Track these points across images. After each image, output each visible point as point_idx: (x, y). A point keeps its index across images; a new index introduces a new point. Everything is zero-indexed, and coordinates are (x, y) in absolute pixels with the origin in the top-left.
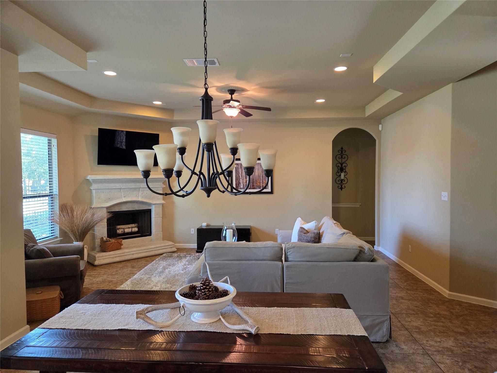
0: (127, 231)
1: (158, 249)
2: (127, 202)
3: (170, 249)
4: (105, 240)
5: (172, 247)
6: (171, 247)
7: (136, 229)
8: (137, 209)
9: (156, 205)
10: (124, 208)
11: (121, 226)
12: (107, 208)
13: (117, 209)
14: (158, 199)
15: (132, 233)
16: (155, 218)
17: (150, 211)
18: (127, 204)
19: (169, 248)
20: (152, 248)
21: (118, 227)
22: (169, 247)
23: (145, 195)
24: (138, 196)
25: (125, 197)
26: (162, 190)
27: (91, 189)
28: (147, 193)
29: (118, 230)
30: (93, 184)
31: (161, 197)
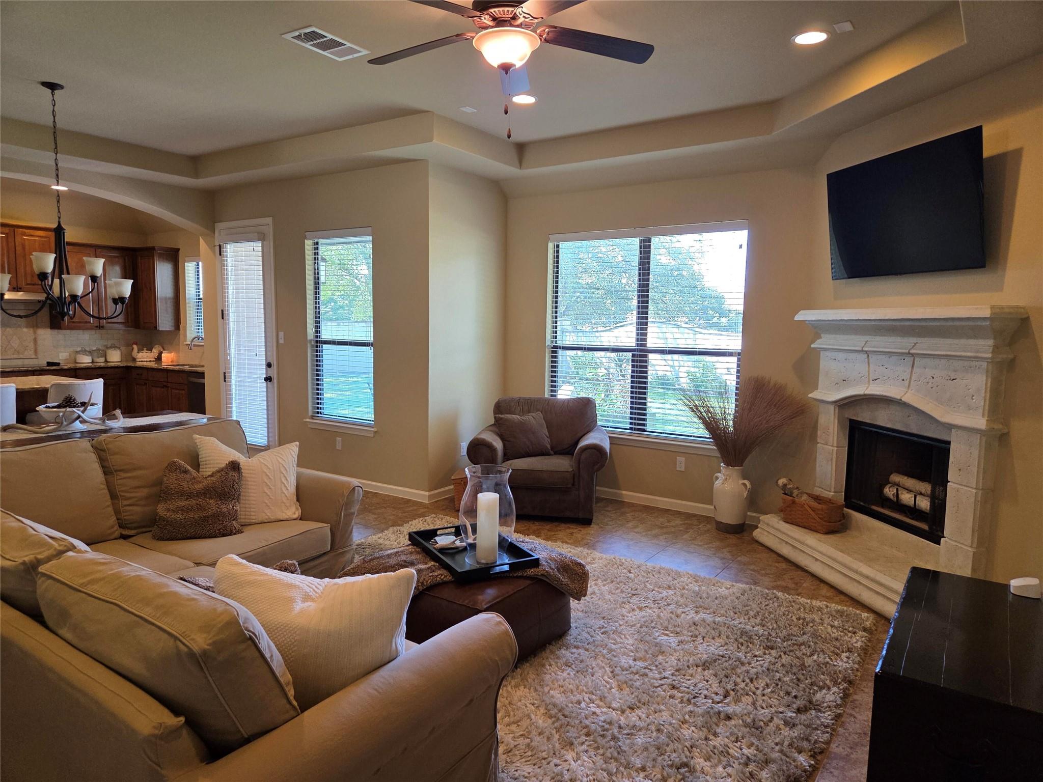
0: (908, 499)
4: (781, 485)
8: (915, 431)
9: (960, 432)
10: (883, 418)
14: (969, 408)
16: (951, 482)
17: (945, 447)
20: (861, 574)
21: (895, 478)
23: (928, 383)
24: (907, 383)
25: (876, 380)
26: (987, 372)
27: (814, 348)
28: (933, 378)
29: (889, 488)
30: (822, 335)
31: (981, 400)
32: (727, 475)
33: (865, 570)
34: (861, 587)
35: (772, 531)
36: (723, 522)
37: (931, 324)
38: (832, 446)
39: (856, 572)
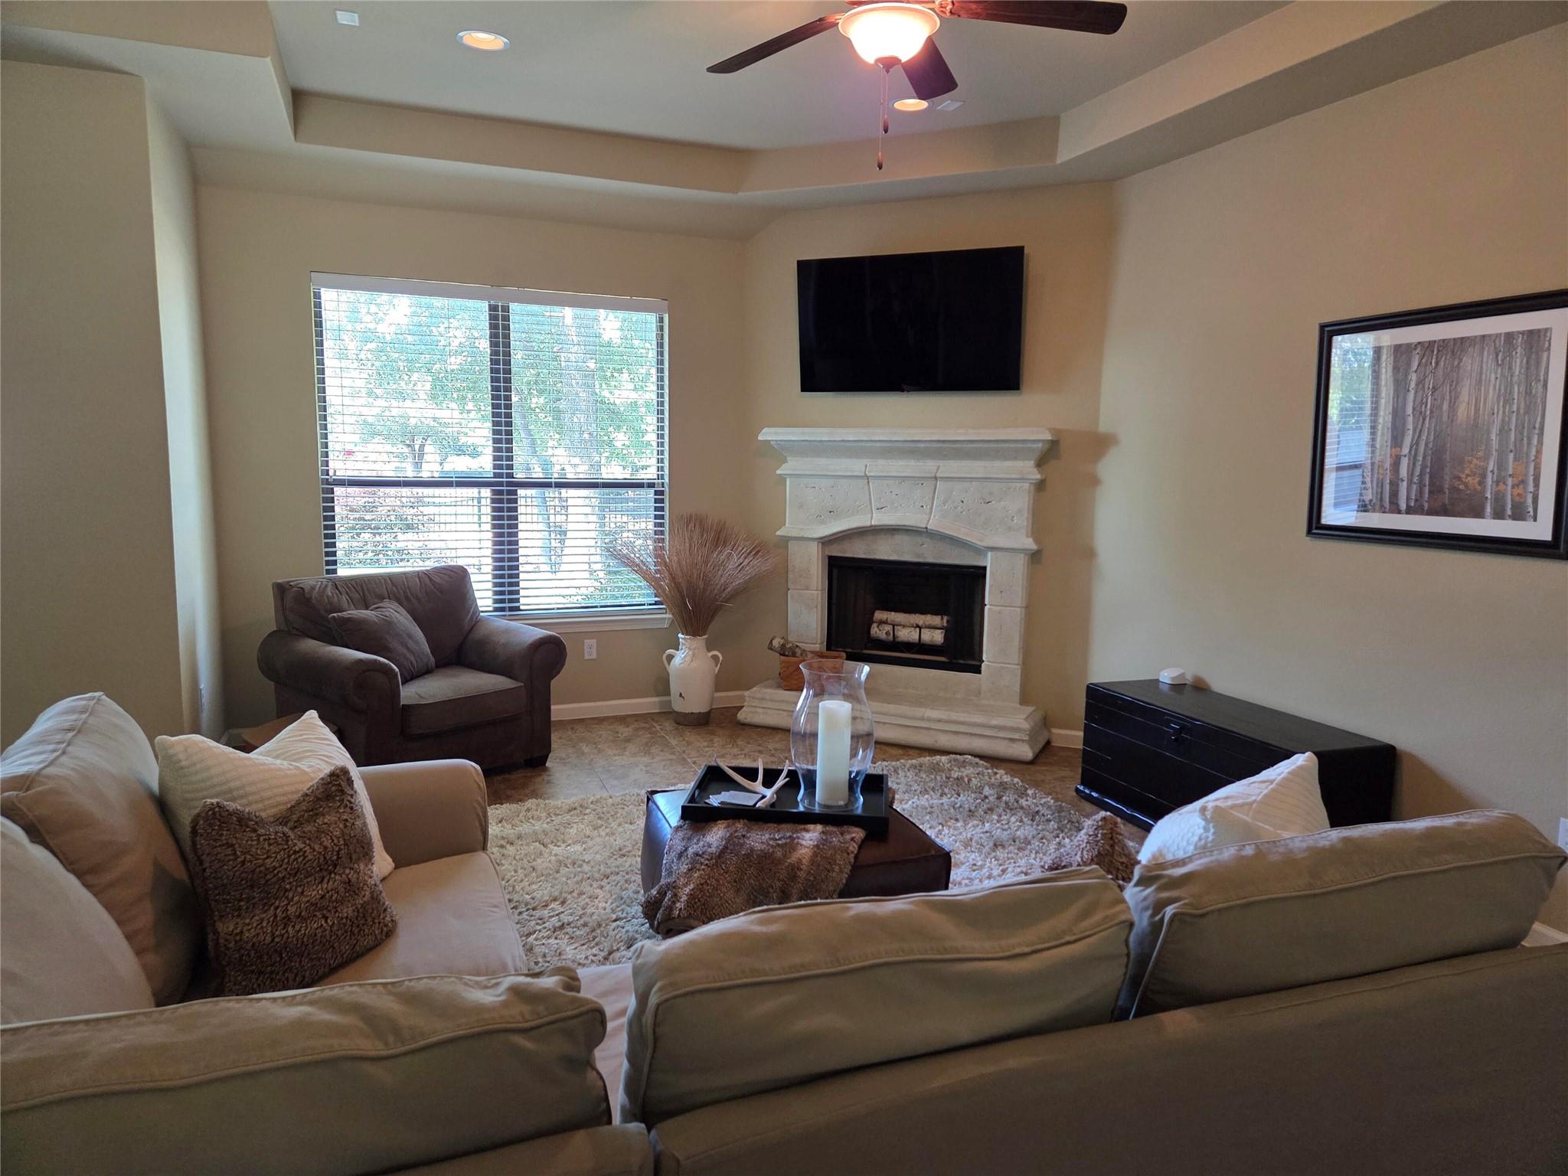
0: (907, 635)
1: (953, 728)
2: (894, 529)
3: (1005, 743)
4: (777, 646)
5: (1019, 740)
6: (1012, 740)
7: (937, 637)
8: (931, 560)
9: (999, 554)
10: (885, 551)
11: (893, 613)
12: (826, 542)
13: (858, 550)
14: (1009, 529)
15: (920, 647)
16: (991, 605)
17: (979, 573)
18: (893, 535)
19: (1004, 739)
20: (929, 720)
21: (879, 615)
22: (1001, 734)
23: (956, 508)
24: (927, 509)
25: (881, 508)
26: (1029, 492)
27: (780, 475)
28: (963, 502)
29: (878, 627)
30: (788, 458)
31: (1023, 520)
32: (695, 649)
33: (934, 714)
34: (932, 732)
35: (769, 705)
36: (694, 711)
37: (964, 446)
38: (817, 590)
39: (922, 719)
